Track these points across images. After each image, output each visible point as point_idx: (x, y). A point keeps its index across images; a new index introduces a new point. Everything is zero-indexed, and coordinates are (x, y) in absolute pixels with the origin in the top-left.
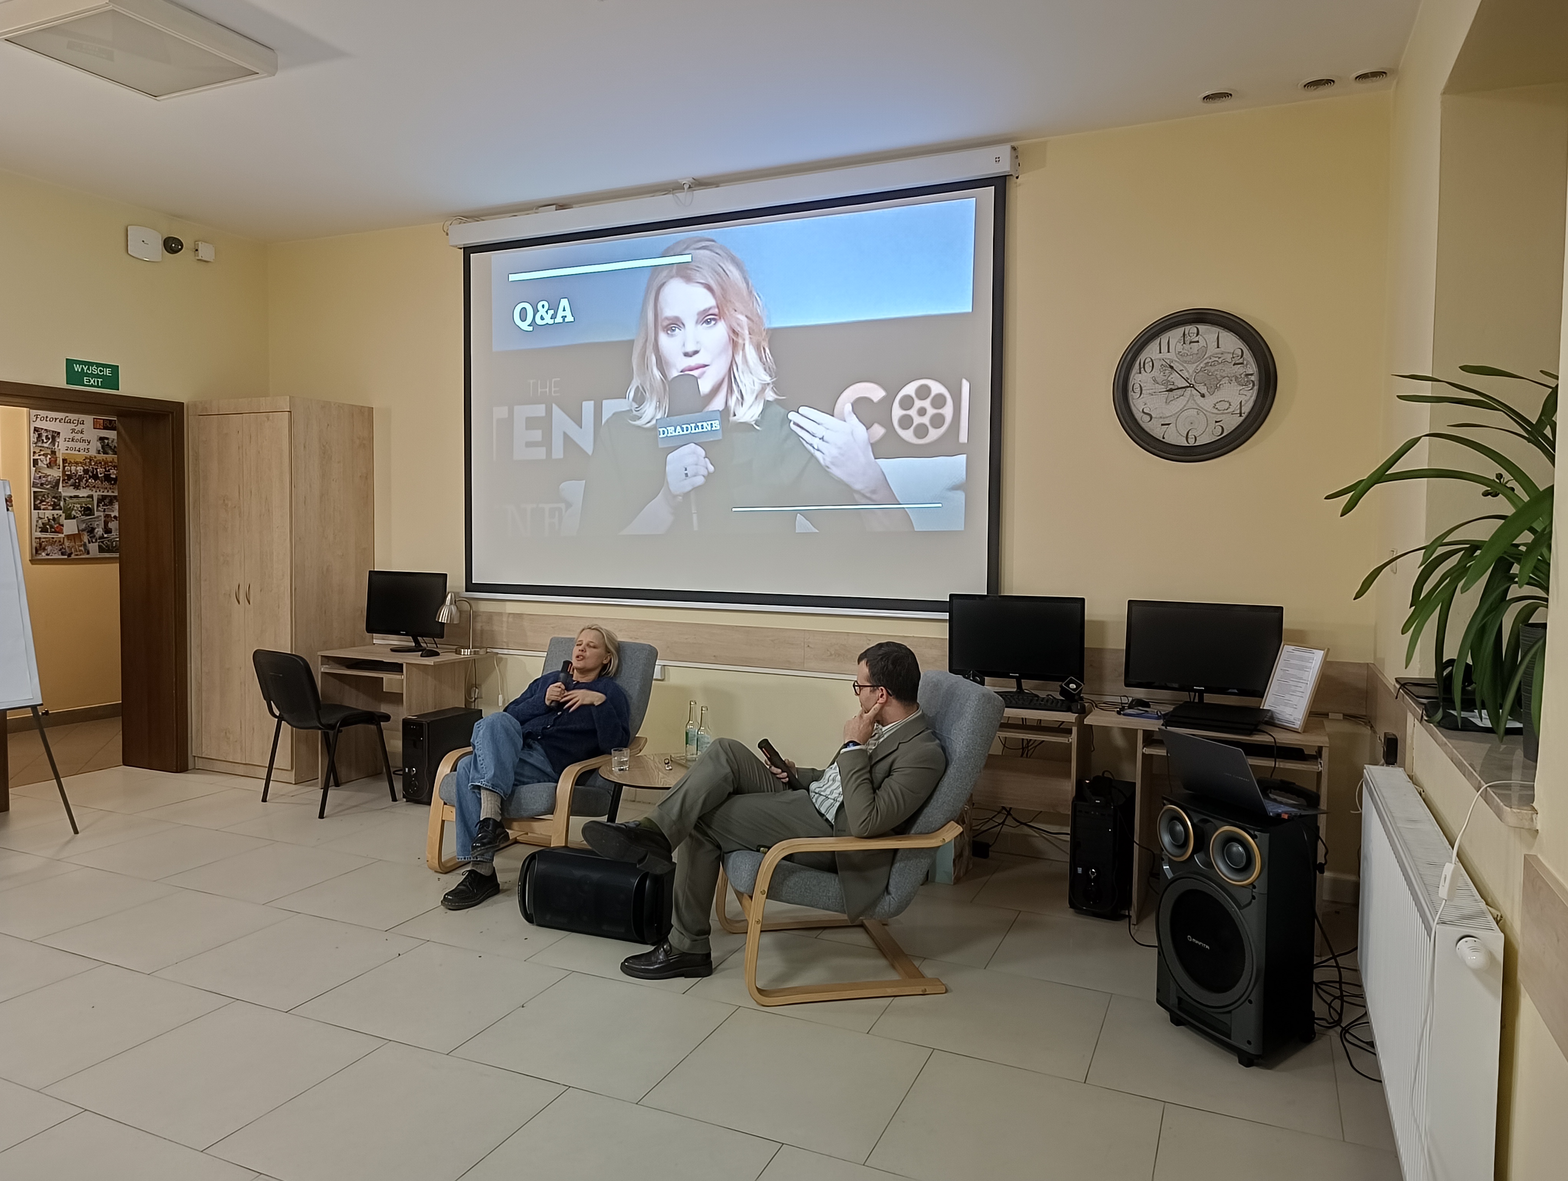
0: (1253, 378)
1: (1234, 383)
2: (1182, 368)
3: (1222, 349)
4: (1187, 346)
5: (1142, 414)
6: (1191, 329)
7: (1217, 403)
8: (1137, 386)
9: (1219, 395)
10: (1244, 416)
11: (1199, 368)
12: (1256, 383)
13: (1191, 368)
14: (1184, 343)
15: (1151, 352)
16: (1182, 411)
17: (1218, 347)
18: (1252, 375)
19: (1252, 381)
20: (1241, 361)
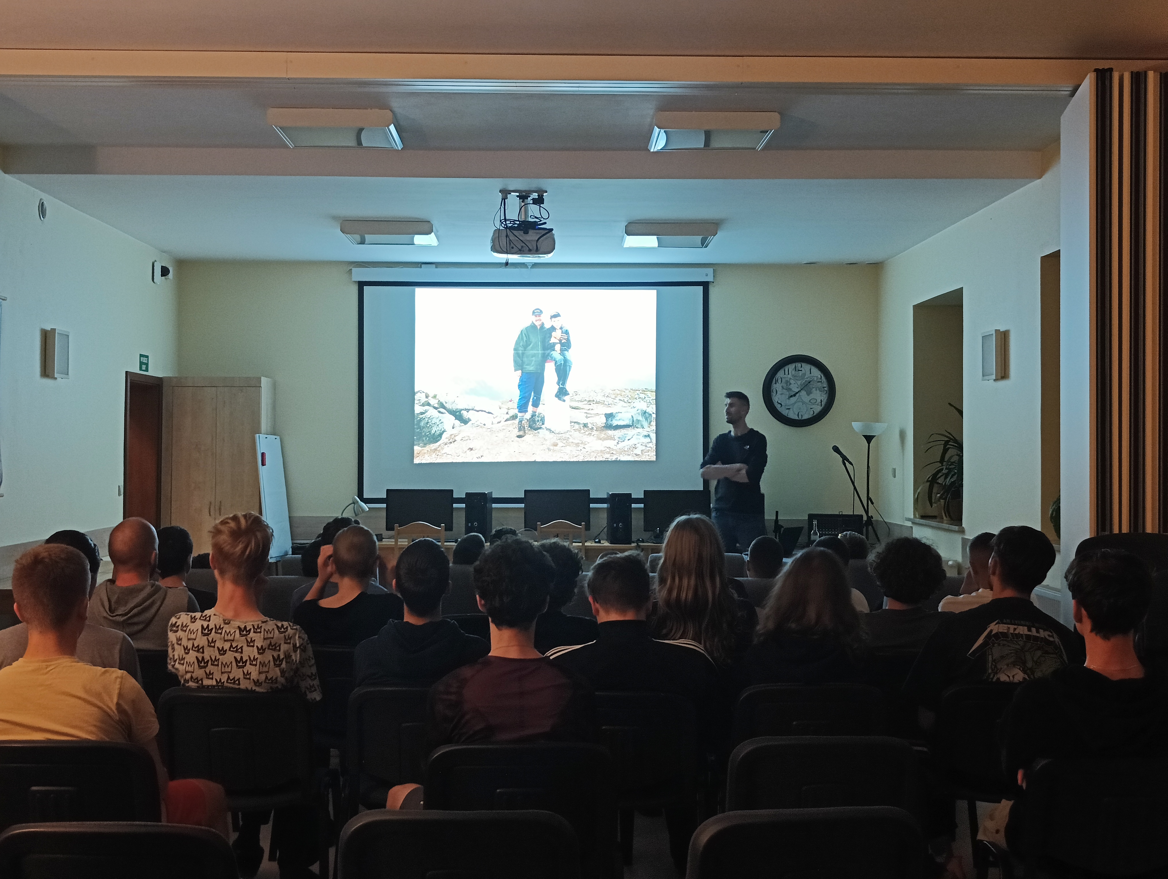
0: (826, 389)
1: (818, 391)
2: (794, 382)
3: (812, 374)
4: (797, 372)
5: (777, 403)
6: (799, 365)
7: (812, 399)
8: (774, 390)
9: (812, 396)
10: (823, 406)
11: (802, 383)
12: (828, 392)
13: (799, 382)
14: (796, 371)
15: (780, 374)
16: (795, 403)
17: (811, 373)
18: (825, 387)
19: (826, 390)
20: (821, 381)
